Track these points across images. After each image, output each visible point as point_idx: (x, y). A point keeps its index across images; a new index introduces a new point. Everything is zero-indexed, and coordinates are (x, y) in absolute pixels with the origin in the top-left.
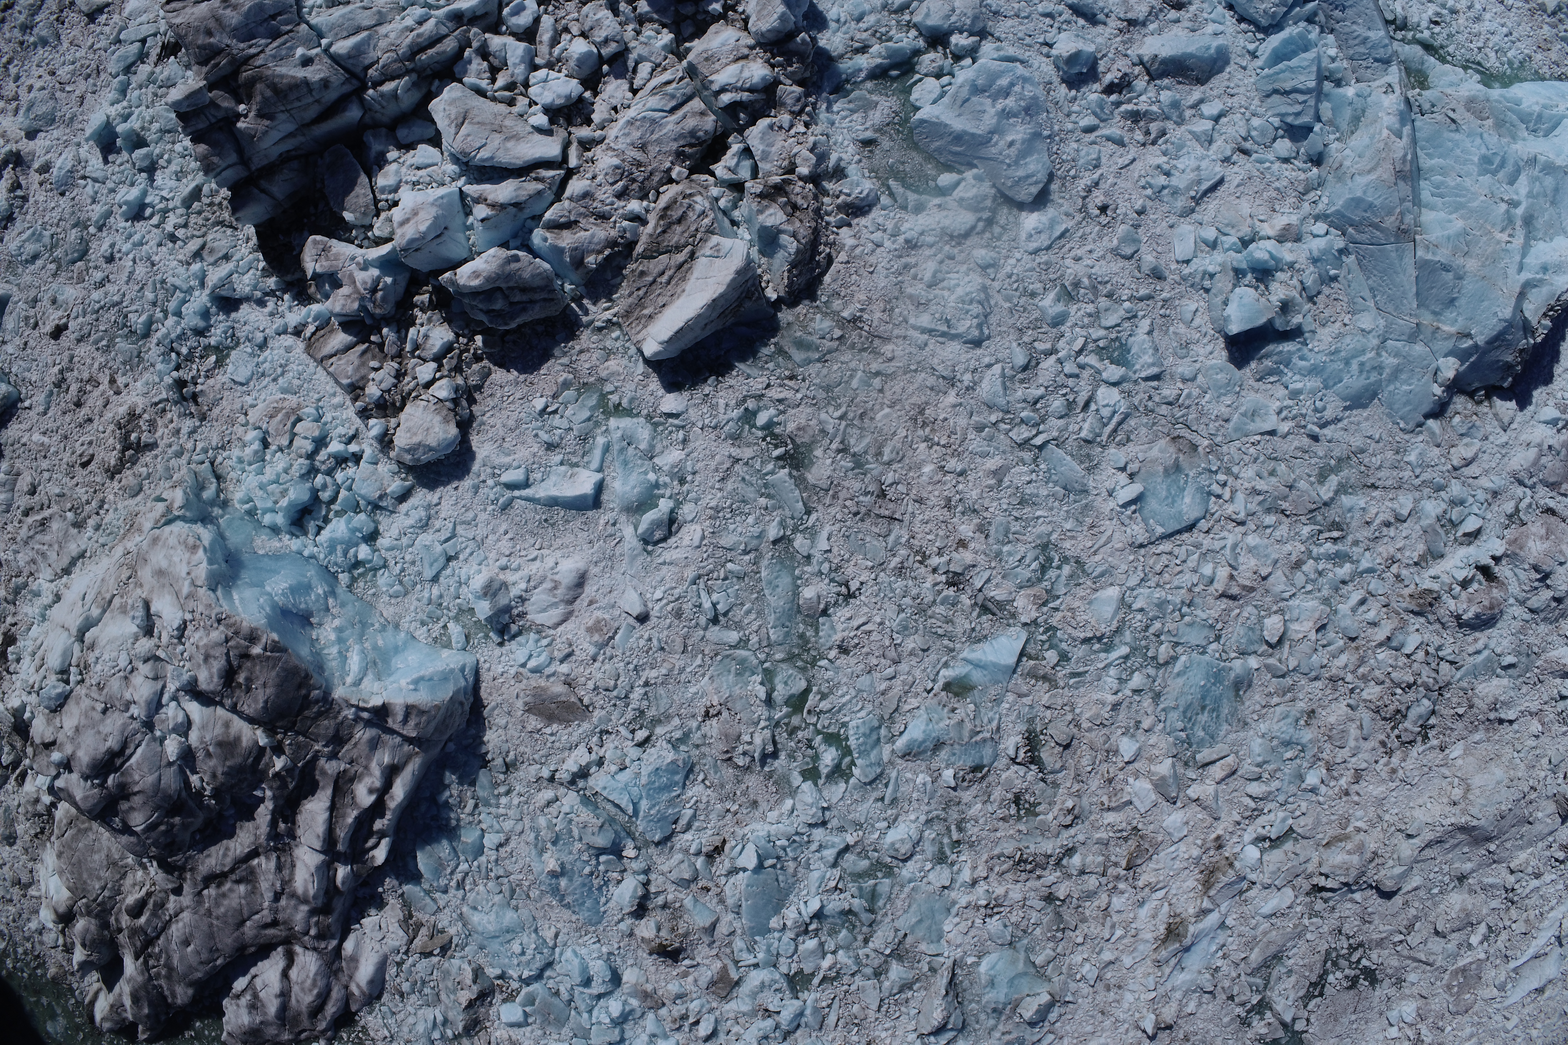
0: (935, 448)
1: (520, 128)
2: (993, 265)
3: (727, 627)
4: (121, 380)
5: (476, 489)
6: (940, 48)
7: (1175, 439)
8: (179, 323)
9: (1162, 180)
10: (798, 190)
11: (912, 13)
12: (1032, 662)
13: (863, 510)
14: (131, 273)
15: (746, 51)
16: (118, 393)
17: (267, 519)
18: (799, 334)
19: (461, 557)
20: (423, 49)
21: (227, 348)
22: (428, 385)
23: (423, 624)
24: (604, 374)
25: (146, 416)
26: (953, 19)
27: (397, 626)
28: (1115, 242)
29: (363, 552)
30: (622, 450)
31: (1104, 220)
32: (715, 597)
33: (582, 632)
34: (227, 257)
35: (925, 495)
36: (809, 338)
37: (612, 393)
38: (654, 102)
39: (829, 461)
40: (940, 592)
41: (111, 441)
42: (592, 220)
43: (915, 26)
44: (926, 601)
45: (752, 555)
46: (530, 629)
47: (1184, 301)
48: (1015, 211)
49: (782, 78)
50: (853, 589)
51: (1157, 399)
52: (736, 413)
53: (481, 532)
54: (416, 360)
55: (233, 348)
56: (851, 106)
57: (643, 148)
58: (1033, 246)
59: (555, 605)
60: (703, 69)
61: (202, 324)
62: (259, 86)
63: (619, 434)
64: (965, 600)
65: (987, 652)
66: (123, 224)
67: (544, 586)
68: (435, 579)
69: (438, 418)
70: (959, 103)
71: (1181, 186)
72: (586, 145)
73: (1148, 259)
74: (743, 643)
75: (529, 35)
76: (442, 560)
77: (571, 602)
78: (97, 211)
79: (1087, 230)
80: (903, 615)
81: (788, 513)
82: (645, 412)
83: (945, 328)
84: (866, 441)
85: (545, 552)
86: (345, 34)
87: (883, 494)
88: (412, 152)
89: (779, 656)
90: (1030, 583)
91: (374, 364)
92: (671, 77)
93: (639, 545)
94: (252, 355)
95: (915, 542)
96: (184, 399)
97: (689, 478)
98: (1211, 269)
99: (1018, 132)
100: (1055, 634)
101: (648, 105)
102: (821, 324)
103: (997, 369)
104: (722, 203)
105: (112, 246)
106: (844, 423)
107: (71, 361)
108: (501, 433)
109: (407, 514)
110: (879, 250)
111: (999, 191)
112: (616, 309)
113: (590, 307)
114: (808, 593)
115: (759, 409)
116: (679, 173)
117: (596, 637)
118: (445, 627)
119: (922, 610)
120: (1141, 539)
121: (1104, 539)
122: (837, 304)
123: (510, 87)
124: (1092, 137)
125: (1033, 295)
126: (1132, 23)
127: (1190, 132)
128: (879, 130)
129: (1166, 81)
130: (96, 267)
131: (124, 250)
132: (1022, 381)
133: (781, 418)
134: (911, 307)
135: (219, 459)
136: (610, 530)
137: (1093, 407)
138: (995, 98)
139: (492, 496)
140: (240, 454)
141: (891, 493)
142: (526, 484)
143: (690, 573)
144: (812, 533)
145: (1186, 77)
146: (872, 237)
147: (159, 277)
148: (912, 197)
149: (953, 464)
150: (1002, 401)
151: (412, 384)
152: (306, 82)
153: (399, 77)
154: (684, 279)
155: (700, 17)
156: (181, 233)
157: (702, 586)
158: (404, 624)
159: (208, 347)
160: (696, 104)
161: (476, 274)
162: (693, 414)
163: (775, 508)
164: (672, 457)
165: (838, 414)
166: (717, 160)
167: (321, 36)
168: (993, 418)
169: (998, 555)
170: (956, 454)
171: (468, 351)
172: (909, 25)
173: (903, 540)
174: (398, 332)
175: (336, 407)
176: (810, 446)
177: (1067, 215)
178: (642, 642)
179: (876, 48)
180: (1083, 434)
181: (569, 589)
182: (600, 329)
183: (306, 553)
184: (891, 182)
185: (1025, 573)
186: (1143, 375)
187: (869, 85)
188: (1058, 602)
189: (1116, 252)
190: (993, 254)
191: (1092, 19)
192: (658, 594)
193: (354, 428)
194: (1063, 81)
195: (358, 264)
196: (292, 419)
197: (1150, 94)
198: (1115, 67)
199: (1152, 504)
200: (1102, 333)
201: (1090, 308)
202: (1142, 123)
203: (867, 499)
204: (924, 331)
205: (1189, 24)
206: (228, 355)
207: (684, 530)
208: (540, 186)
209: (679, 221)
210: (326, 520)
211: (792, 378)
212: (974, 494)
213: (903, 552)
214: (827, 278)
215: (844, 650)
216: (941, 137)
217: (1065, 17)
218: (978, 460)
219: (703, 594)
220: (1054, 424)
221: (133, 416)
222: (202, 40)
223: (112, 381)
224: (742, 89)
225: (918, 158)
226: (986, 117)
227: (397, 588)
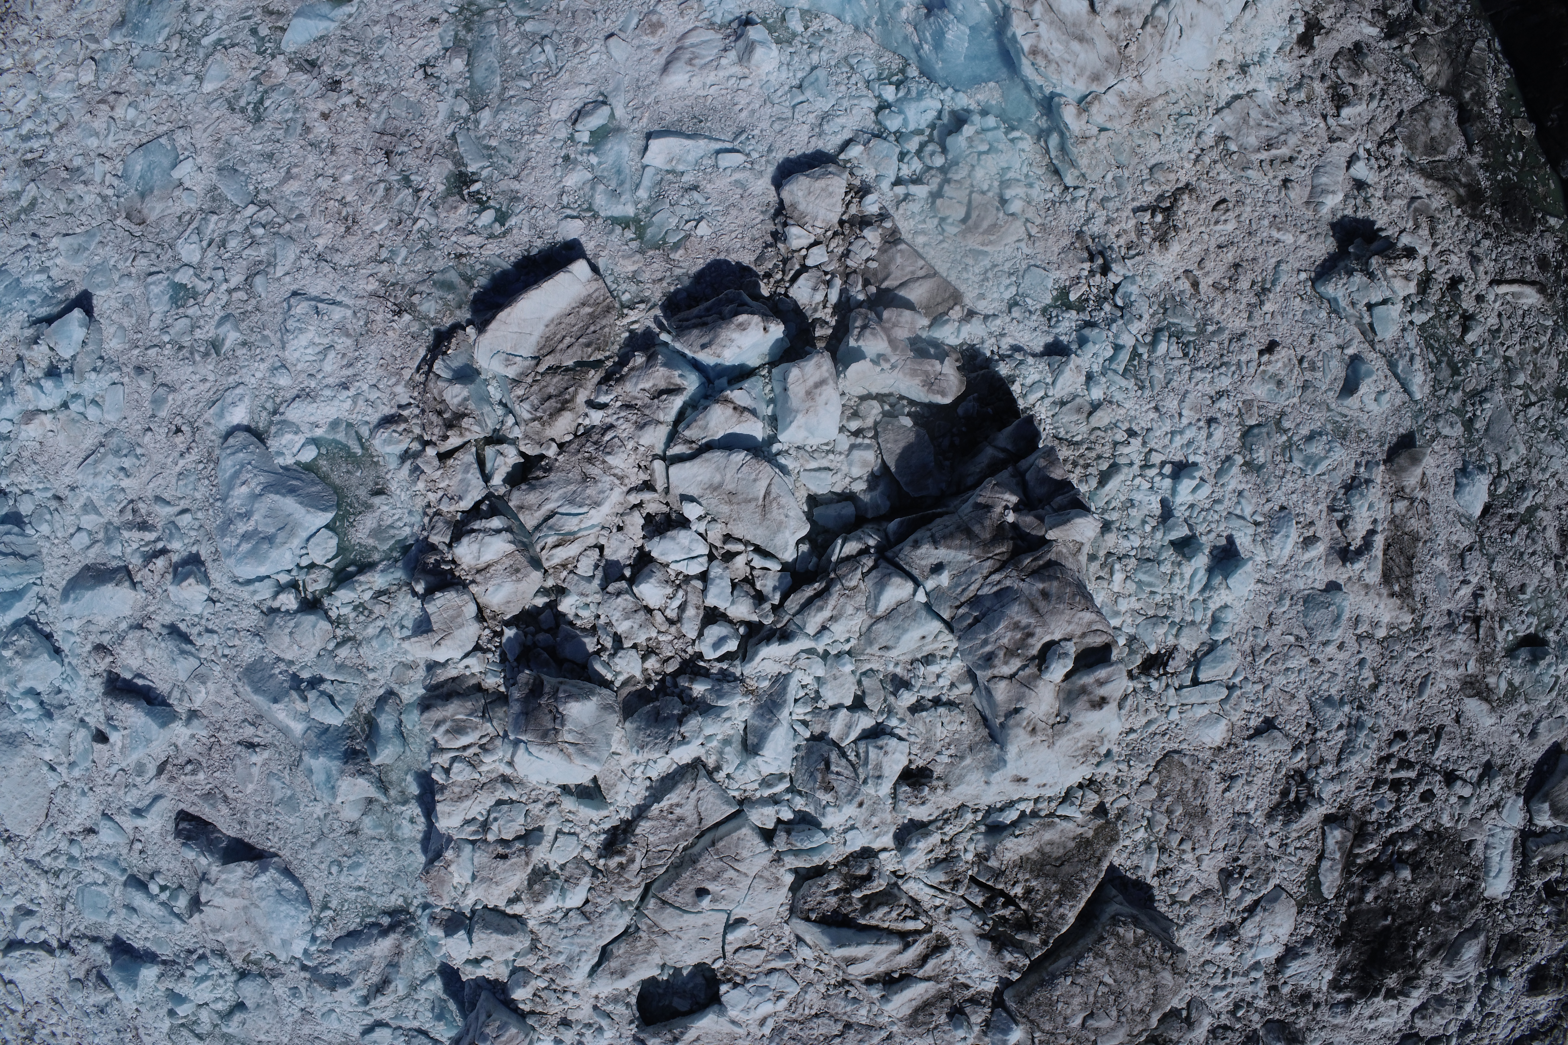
0: (339, 197)
1: (712, 502)
2: (274, 369)
3: (533, 34)
4: (1185, 285)
5: (770, 150)
6: (309, 597)
7: (143, 222)
8: (1116, 336)
9: (127, 463)
10: (436, 431)
11: (335, 637)
12: (280, 24)
13: (406, 140)
14: (1182, 401)
15: (479, 578)
16: (1186, 272)
17: (991, 121)
18: (450, 297)
19: (787, 88)
20: (819, 595)
21: (1056, 307)
22: (816, 243)
23: (829, 31)
24: (638, 256)
25: (1147, 240)
26: (292, 624)
27: (857, 29)
28: (170, 398)
29: (889, 93)
30: (621, 183)
31: (178, 421)
32: (543, 58)
33: (670, 24)
34: (1063, 403)
35: (352, 155)
36: (441, 293)
37: (632, 240)
38: (571, 524)
39: (432, 180)
40: (348, 74)
41: (1191, 221)
42: (639, 403)
43: (332, 623)
44: (359, 66)
45: (506, 95)
46: (721, 27)
47: (120, 347)
48: (253, 425)
49: (446, 549)
50: (421, 71)
51: (153, 256)
52: (513, 221)
53: (768, 110)
54: (829, 269)
55: (1050, 306)
56: (392, 532)
57: (585, 478)
58: (239, 391)
59: (693, 45)
60: (521, 560)
61: (1087, 332)
62: (987, 535)
63: (623, 197)
64: (327, 70)
65: (315, 27)
66: (1199, 459)
67: (703, 62)
68: (814, 68)
69: (802, 207)
70: (288, 528)
71: (110, 456)
72: (648, 486)
73: (144, 384)
74: (521, 21)
75: (712, 616)
76: (805, 84)
77: (679, 48)
78: (1235, 479)
79: (193, 410)
80: (381, 52)
81: (472, 133)
82: (599, 221)
83: (320, 305)
84: (397, 200)
85: (702, 93)
86: (901, 609)
87: (388, 154)
88: (838, 489)
89: (491, 13)
90: (273, 88)
91: (873, 265)
92: (554, 551)
93: (611, 100)
94: (1024, 296)
95: (363, 114)
96: (1101, 253)
97: (560, 161)
98: (93, 376)
99: (238, 498)
100: (258, 48)
101: (575, 520)
102: (429, 308)
103: (279, 272)
104: (510, 420)
105: (1210, 436)
106: (415, 215)
107: (1251, 313)
108: (744, 203)
109: (843, 127)
110: (374, 382)
111: (264, 443)
112: (626, 321)
113: (653, 326)
114: (458, 64)
115: (491, 226)
116: (548, 448)
117: (654, 18)
118: (806, 28)
119: (365, 58)
120: (179, 132)
121: (209, 130)
122: (415, 328)
123: (729, 557)
124: (183, 504)
125: (244, 344)
126: (140, 627)
127: (100, 515)
128: (369, 507)
129: (114, 564)
130: (1230, 415)
131: (1194, 428)
132: (261, 262)
133: (470, 218)
134: (349, 326)
135: (1057, 190)
136: (638, 113)
137: (205, 244)
138: (255, 532)
139: (753, 142)
140: (1030, 191)
141: (381, 155)
142: (718, 152)
143: (564, 76)
144: (452, 116)
145: (99, 570)
146: (378, 394)
147: (1147, 393)
148: (341, 436)
149: (324, 184)
150: (278, 241)
151: (832, 245)
152: (935, 543)
153: (843, 561)
154: (548, 339)
155: (532, 628)
156: (1121, 436)
157: (554, 67)
158: (849, 31)
159: (1080, 309)
160: (529, 520)
161: (742, 327)
162: (553, 219)
163: (484, 137)
164: (574, 179)
165: (420, 223)
166: (515, 466)
167: (928, 606)
168: (288, 227)
169: (296, 110)
170: (321, 193)
171: (778, 282)
172: (336, 623)
173: (374, 115)
174: (849, 298)
175: (923, 232)
176: (449, 193)
177: (209, 424)
178: (613, 16)
179: (367, 596)
180: (214, 218)
181: (677, 59)
182: (642, 302)
183: (950, 91)
184: (359, 451)
185: (274, 95)
186: (161, 276)
187: (376, 557)
188: (253, 74)
189: (171, 388)
190: (272, 379)
191: (173, 631)
192: (595, 58)
193: (901, 211)
194: (203, 563)
195: (887, 360)
196: (970, 222)
197: (129, 550)
198: (156, 578)
199: (166, 162)
200: (190, 312)
201: (198, 334)
202: (139, 520)
203: (400, 149)
204: (339, 304)
205: (92, 628)
206: (1055, 299)
207: (566, 115)
208: (687, 433)
209: (550, 397)
210: (932, 126)
211: (459, 256)
212: (311, 159)
213: (375, 106)
214: (422, 352)
215: (434, 20)
216: (309, 495)
217: (195, 631)
218: (304, 189)
219: (553, 59)
220: (236, 227)
221: (1162, 240)
222: (1054, 586)
223: (1195, 285)
224: (479, 531)
225: (335, 478)
226: (263, 511)
227: (854, 61)
